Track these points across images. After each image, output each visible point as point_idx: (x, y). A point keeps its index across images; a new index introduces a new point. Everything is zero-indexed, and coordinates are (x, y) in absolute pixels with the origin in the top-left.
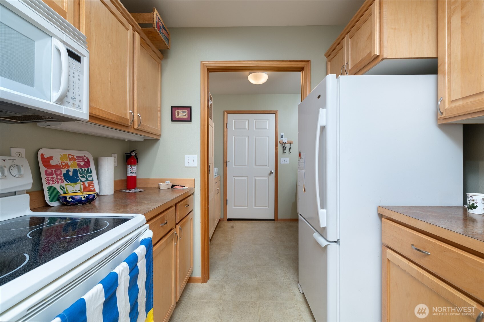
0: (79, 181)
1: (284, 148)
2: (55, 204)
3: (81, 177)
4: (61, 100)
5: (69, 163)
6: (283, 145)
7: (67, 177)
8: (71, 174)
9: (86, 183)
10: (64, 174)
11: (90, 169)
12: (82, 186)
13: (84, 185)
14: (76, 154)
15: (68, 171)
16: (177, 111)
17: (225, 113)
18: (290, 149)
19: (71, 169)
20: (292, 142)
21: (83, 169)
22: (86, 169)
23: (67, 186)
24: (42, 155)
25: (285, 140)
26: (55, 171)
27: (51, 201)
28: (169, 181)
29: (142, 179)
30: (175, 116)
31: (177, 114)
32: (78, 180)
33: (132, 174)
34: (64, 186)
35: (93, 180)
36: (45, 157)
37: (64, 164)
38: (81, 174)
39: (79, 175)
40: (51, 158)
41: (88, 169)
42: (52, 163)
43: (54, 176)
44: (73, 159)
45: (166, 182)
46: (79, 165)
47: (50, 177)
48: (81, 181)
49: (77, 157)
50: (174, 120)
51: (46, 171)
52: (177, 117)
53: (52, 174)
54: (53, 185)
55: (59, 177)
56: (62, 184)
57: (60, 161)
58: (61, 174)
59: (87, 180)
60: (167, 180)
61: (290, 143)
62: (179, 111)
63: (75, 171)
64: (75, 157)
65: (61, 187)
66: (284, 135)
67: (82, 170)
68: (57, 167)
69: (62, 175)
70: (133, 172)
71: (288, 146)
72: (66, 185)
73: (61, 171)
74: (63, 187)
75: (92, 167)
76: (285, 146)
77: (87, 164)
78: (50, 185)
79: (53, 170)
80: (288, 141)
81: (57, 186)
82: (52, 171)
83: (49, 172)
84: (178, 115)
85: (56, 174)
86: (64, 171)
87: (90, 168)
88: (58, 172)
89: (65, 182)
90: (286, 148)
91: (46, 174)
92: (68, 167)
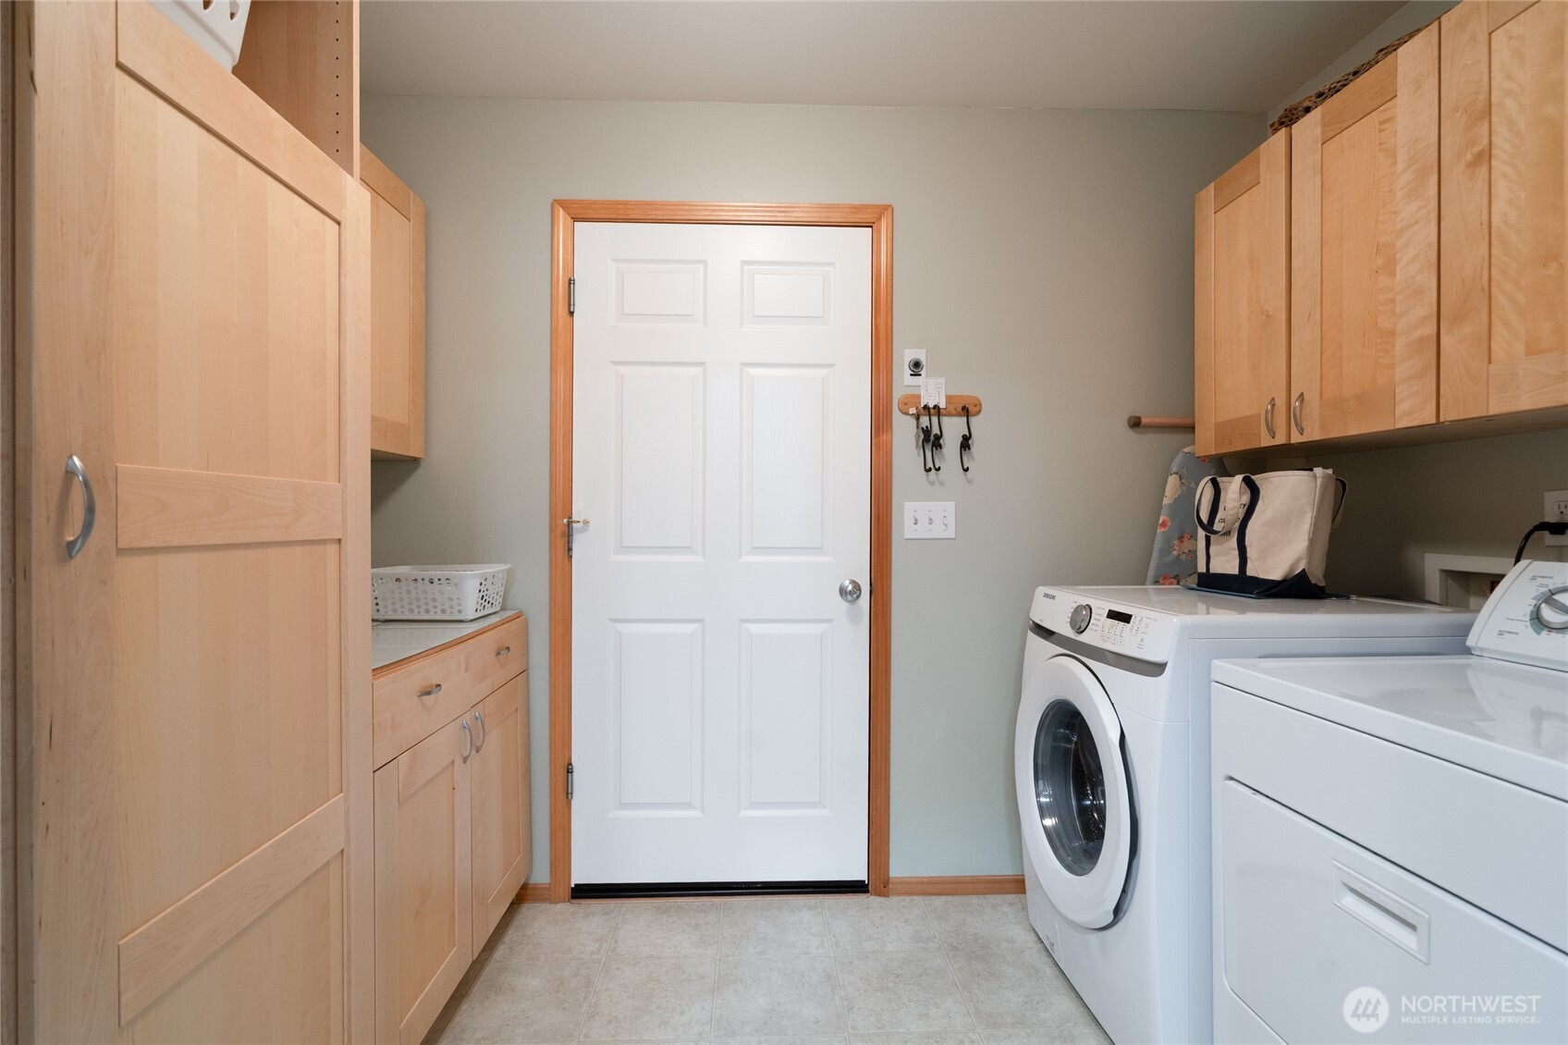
1: (931, 441)
6: (925, 421)
17: (561, 213)
18: (965, 444)
20: (978, 405)
25: (932, 391)
61: (964, 408)
66: (924, 362)
71: (952, 429)
76: (936, 430)
80: (949, 398)
90: (938, 438)
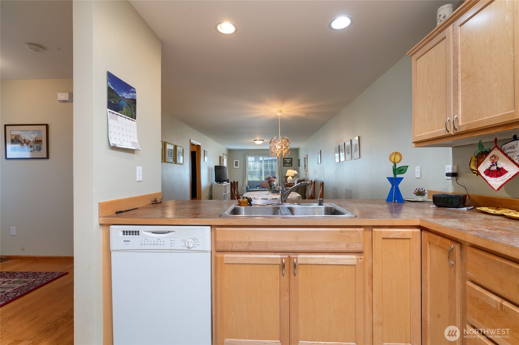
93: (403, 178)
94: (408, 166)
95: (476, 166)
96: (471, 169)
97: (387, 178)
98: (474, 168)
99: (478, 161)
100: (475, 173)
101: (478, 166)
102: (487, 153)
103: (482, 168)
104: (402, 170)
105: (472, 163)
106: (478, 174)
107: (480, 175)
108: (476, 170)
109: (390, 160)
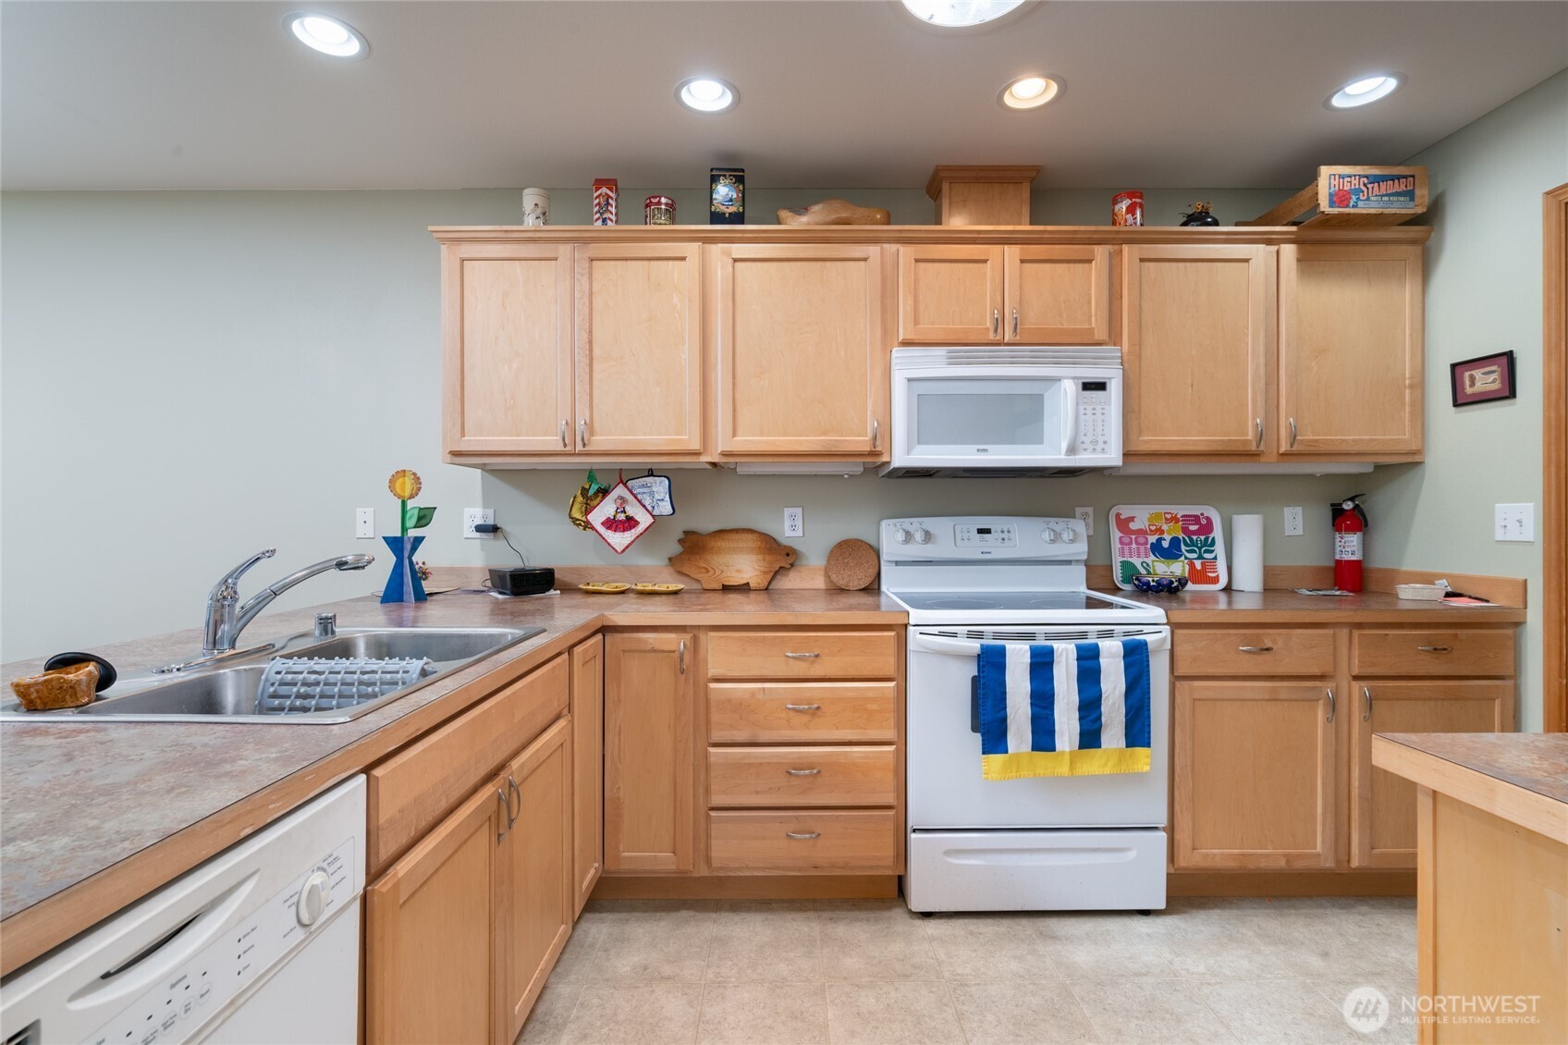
0: (1183, 558)
2: (1127, 587)
3: (1186, 550)
4: (1072, 450)
5: (1165, 527)
7: (1157, 549)
8: (1166, 544)
9: (1198, 564)
10: (1152, 544)
11: (1210, 539)
12: (1187, 567)
13: (1192, 565)
14: (1181, 510)
15: (1159, 540)
16: (1467, 374)
19: (1168, 537)
21: (1195, 538)
22: (1203, 538)
23: (1155, 564)
24: (1118, 515)
26: (1136, 538)
27: (1123, 582)
28: (1444, 582)
29: (1380, 570)
30: (1464, 389)
31: (1467, 382)
32: (1181, 556)
33: (1344, 556)
34: (1151, 564)
35: (1215, 558)
36: (1122, 517)
37: (1153, 528)
38: (1186, 544)
39: (1183, 548)
40: (1132, 519)
41: (1207, 539)
42: (1133, 526)
43: (1134, 546)
44: (1174, 519)
45: (1437, 582)
46: (1185, 530)
47: (1126, 548)
48: (1186, 558)
49: (1182, 516)
50: (1461, 400)
51: (1121, 538)
52: (1469, 390)
53: (1131, 543)
54: (1129, 560)
55: (1142, 548)
56: (1145, 560)
57: (1147, 524)
58: (1146, 543)
59: (1200, 557)
60: (1440, 576)
62: (1473, 372)
63: (1175, 542)
64: (1179, 516)
65: (1144, 564)
67: (1191, 540)
68: (1141, 532)
69: (1149, 546)
70: (1347, 549)
72: (1153, 561)
73: (1147, 539)
74: (1148, 565)
75: (1218, 533)
77: (1207, 528)
78: (1125, 559)
79: (1133, 537)
81: (1137, 562)
82: (1131, 538)
83: (1126, 540)
84: (1473, 384)
85: (1137, 543)
86: (1152, 539)
87: (1211, 536)
88: (1141, 540)
89: (1153, 557)
91: (1121, 542)
92: (1162, 532)
93: (423, 538)
94: (435, 508)
95: (582, 513)
96: (572, 518)
97: (384, 538)
98: (577, 514)
99: (587, 504)
100: (580, 525)
101: (587, 512)
102: (604, 492)
103: (597, 517)
104: (425, 517)
105: (576, 507)
106: (587, 525)
107: (593, 528)
108: (584, 519)
109: (392, 488)
